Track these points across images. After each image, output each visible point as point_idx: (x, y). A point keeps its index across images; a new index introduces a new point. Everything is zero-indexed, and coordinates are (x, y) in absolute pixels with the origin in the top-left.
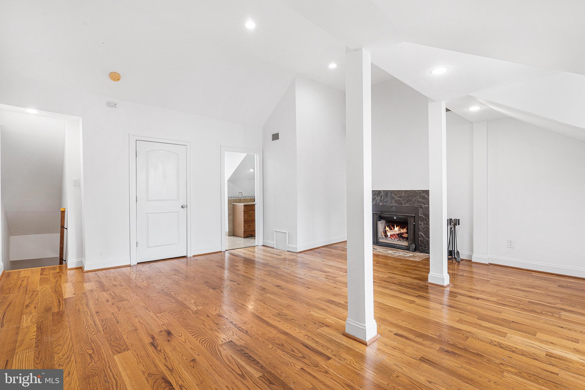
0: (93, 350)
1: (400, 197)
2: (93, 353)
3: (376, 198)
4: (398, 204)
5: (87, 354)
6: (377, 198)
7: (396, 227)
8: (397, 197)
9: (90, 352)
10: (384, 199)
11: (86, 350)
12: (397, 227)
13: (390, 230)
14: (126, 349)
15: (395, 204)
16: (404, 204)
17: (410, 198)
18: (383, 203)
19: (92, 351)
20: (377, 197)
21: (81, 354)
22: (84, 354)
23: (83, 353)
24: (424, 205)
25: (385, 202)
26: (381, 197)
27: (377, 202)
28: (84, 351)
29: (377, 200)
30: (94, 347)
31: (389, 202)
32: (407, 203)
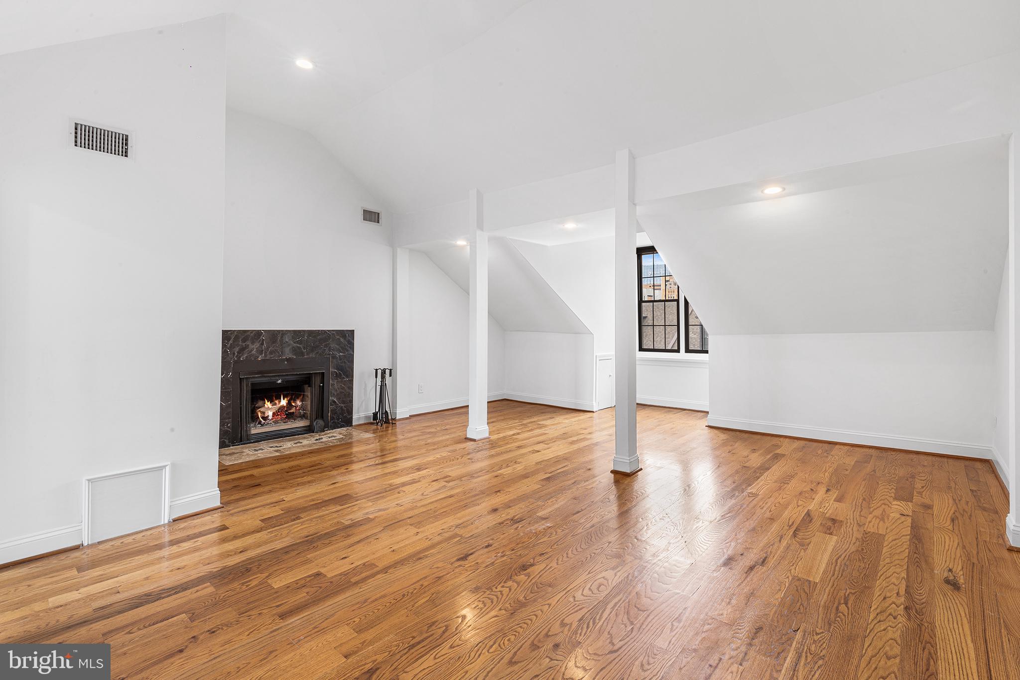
0: (837, 609)
1: (300, 342)
2: (839, 604)
3: (248, 345)
4: (295, 354)
5: (850, 609)
6: (251, 346)
7: (284, 399)
8: (295, 343)
9: (843, 607)
10: (268, 348)
11: (848, 615)
12: (286, 399)
13: (272, 405)
14: (797, 578)
15: (291, 356)
16: (308, 354)
17: (317, 343)
18: (266, 356)
19: (840, 608)
20: (253, 343)
21: (858, 614)
22: (853, 611)
23: (855, 614)
24: (339, 354)
25: (271, 353)
26: (262, 344)
27: (253, 355)
28: (852, 615)
29: (252, 351)
30: (834, 610)
31: (279, 353)
32: (312, 351)
